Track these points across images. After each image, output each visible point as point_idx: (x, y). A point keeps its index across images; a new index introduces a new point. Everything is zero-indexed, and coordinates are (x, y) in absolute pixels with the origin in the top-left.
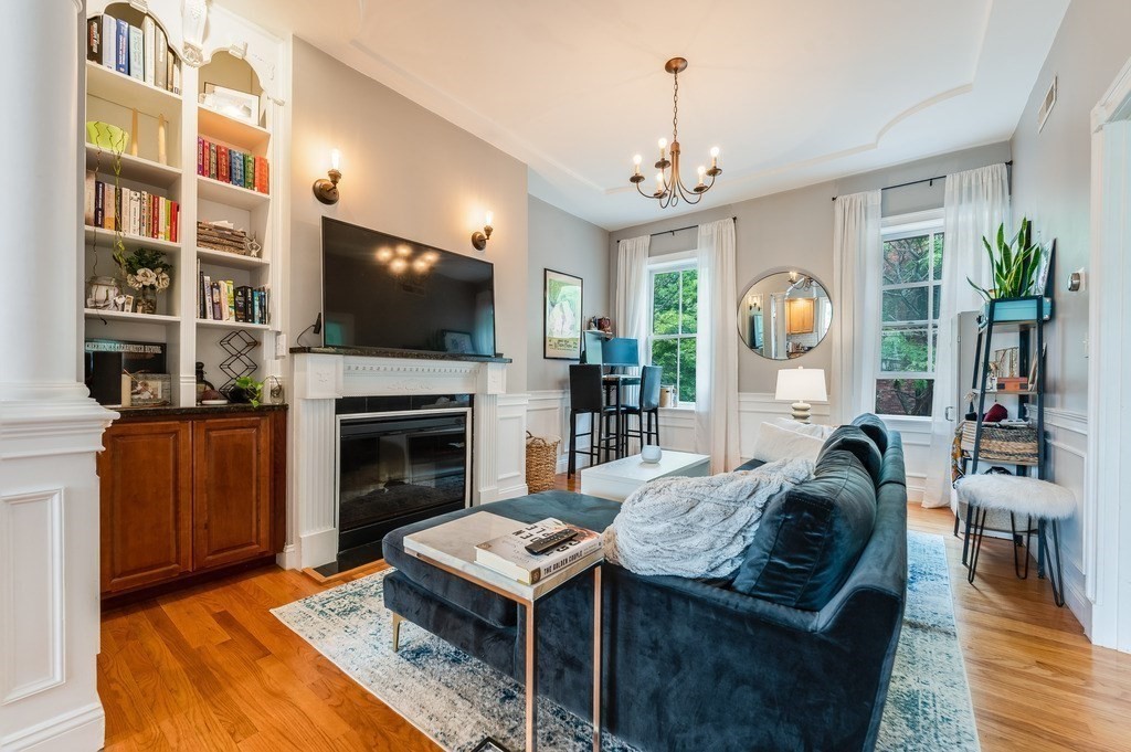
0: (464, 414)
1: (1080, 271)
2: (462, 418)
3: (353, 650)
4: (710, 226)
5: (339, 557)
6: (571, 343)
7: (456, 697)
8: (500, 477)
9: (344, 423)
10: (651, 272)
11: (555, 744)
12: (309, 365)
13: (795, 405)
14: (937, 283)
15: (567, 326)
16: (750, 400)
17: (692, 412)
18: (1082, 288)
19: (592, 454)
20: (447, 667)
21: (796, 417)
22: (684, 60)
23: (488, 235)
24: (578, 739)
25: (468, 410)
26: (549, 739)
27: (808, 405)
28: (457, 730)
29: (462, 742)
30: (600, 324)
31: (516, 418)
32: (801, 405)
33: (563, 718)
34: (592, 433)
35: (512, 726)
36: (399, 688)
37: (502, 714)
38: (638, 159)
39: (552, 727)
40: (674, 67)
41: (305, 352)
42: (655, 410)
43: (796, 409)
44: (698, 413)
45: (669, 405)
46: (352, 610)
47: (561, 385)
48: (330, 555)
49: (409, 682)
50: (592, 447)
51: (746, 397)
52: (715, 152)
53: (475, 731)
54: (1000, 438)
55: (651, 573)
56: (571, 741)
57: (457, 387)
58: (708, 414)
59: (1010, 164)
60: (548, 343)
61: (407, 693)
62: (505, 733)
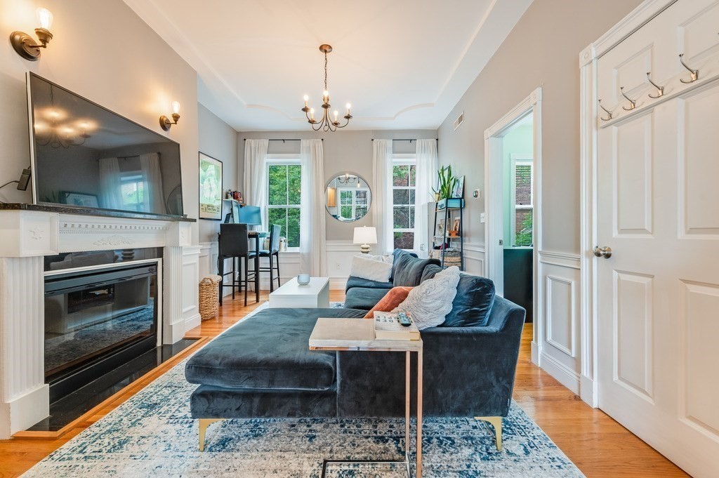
0: (156, 264)
1: (478, 190)
2: (154, 267)
3: (160, 467)
4: (308, 141)
5: (52, 411)
6: (215, 208)
7: (279, 454)
8: (184, 310)
9: (48, 280)
10: (267, 163)
11: (358, 445)
12: (22, 222)
13: (362, 246)
14: (413, 188)
15: (213, 196)
16: (333, 245)
17: (299, 253)
18: (479, 196)
19: (234, 286)
20: (255, 442)
21: (363, 252)
22: (330, 47)
23: (176, 121)
24: (367, 437)
25: (159, 260)
26: (354, 445)
27: (368, 246)
28: (299, 468)
29: (310, 473)
30: (235, 195)
31: (192, 264)
32: (365, 246)
33: (351, 433)
34: (234, 273)
35: (329, 450)
36: (232, 469)
37: (317, 447)
38: (306, 98)
39: (351, 439)
40: (325, 49)
41: (16, 208)
42: (276, 254)
43: (363, 248)
44: (302, 254)
45: (283, 250)
46: (121, 444)
47: (210, 238)
48: (42, 411)
49: (236, 463)
50: (234, 281)
51: (330, 243)
52: (349, 106)
53: (311, 463)
54: (449, 256)
55: (425, 328)
56: (364, 440)
57: (151, 242)
58: (309, 254)
59: (437, 140)
60: (201, 207)
61: (241, 469)
62: (329, 455)
